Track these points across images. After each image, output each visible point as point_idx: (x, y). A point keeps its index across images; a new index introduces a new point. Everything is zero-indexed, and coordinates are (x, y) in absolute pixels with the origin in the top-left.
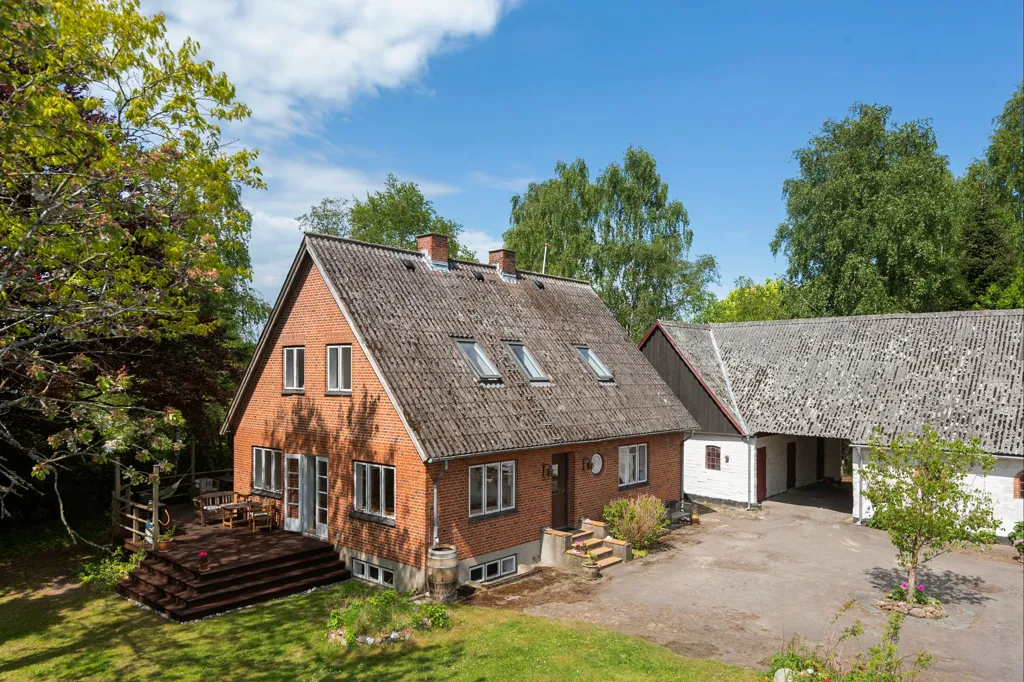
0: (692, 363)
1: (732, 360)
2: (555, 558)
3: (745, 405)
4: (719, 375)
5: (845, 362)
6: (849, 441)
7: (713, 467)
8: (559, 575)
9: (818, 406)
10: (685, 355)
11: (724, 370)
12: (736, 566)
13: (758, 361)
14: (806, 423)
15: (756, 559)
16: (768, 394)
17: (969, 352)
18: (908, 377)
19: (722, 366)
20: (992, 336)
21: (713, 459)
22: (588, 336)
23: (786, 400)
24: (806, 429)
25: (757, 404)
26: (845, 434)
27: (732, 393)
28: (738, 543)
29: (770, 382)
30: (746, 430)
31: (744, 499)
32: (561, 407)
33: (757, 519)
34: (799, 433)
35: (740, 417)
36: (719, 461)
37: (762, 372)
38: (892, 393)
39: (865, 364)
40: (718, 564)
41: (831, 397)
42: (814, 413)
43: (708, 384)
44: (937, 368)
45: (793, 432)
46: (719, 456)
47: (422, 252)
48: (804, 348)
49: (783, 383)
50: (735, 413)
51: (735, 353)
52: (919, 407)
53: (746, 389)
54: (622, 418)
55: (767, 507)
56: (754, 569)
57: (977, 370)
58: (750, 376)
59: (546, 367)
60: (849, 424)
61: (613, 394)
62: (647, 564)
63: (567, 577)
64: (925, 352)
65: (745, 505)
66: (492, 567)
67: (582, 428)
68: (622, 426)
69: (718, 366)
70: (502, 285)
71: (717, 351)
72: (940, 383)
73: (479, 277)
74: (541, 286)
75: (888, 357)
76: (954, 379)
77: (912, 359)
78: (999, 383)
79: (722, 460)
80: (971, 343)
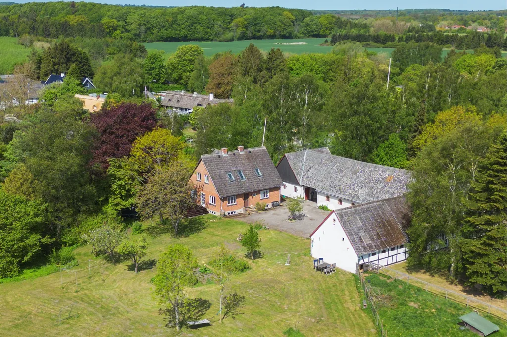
0: (292, 166)
1: (307, 163)
2: (243, 212)
3: (303, 177)
5: (326, 169)
6: (316, 190)
7: (295, 192)
8: (243, 215)
10: (290, 164)
11: (304, 166)
12: (276, 214)
13: (312, 165)
15: (281, 213)
16: (309, 175)
17: (346, 170)
18: (333, 175)
20: (351, 167)
21: (295, 190)
22: (260, 165)
23: (311, 177)
25: (306, 177)
26: (316, 188)
27: (302, 173)
29: (311, 171)
30: (300, 184)
32: (247, 185)
37: (310, 168)
38: (329, 178)
39: (329, 170)
40: (273, 214)
41: (319, 178)
42: (314, 181)
43: (294, 172)
44: (339, 173)
45: (308, 186)
47: (222, 152)
48: (321, 163)
49: (313, 172)
50: (300, 179)
51: (308, 161)
52: (331, 183)
53: (306, 172)
54: (261, 185)
56: (278, 215)
57: (344, 176)
58: (308, 169)
59: (245, 176)
61: (261, 180)
62: (260, 213)
64: (340, 169)
66: (232, 213)
67: (251, 189)
68: (261, 187)
69: (302, 165)
70: (240, 155)
71: (305, 159)
72: (337, 177)
73: (234, 155)
74: (250, 152)
75: (333, 169)
76: (340, 177)
77: (336, 170)
78: (345, 179)
79: (297, 190)
80: (347, 168)
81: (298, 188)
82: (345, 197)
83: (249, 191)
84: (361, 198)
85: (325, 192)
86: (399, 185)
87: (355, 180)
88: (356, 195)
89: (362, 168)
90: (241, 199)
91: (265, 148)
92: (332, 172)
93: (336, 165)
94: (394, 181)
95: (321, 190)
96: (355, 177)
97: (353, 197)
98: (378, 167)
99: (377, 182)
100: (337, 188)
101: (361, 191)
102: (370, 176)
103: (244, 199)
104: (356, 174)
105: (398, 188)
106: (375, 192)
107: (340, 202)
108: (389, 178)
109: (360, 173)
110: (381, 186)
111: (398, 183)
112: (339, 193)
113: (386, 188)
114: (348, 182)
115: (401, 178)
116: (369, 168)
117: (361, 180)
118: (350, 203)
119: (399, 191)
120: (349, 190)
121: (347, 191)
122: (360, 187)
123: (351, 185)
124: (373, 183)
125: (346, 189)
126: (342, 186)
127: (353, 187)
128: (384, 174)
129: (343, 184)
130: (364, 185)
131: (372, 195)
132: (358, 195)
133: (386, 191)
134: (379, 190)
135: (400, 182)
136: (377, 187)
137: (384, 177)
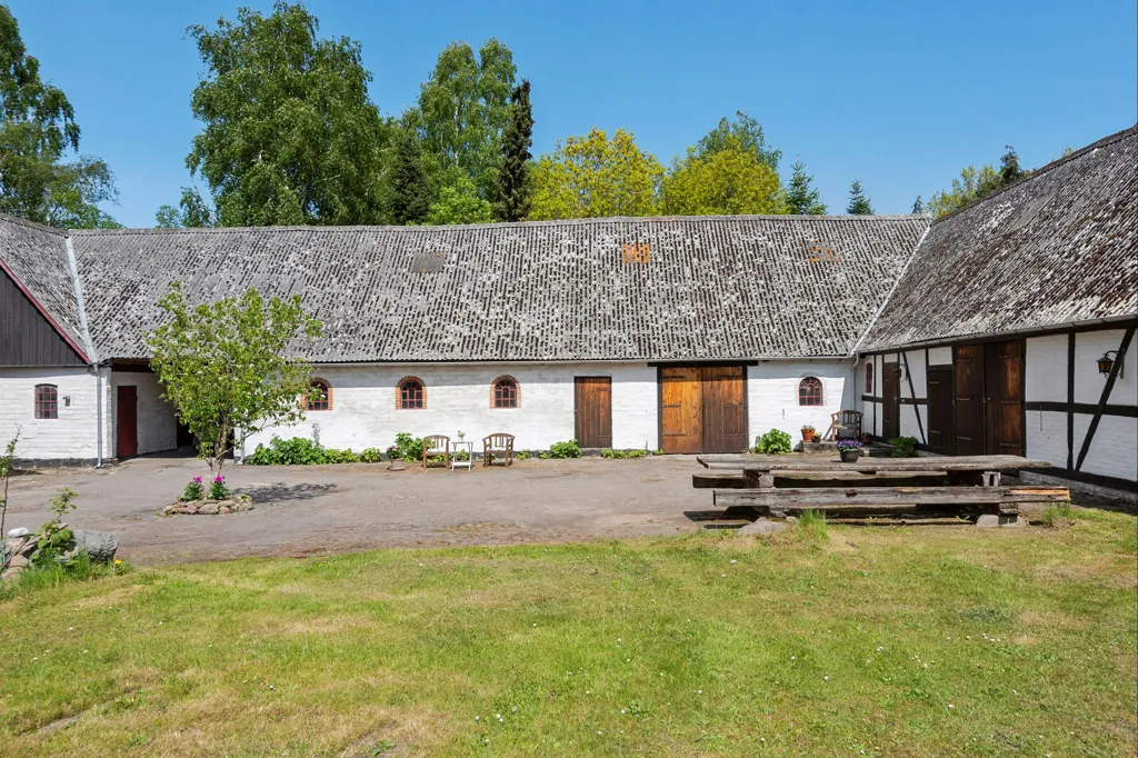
1: (92, 274)
3: (100, 327)
4: (64, 289)
5: (237, 276)
7: (47, 415)
11: (78, 285)
16: (134, 313)
17: (367, 265)
18: (304, 290)
19: (76, 281)
20: (389, 250)
21: (47, 403)
23: (158, 319)
25: (117, 325)
27: (83, 314)
29: (140, 298)
30: (93, 356)
35: (88, 341)
36: (55, 405)
37: (132, 288)
39: (260, 278)
44: (335, 280)
46: (55, 397)
48: (191, 260)
50: (82, 337)
51: (99, 266)
53: (106, 308)
57: (373, 282)
58: (114, 292)
64: (324, 265)
65: (94, 462)
71: (73, 261)
72: (335, 296)
75: (286, 270)
76: (349, 291)
77: (310, 272)
78: (391, 295)
79: (61, 402)
80: (370, 257)
81: (65, 384)
82: (449, 356)
84: (554, 341)
86: (706, 262)
87: (451, 287)
88: (516, 337)
89: (457, 244)
92: (286, 282)
93: (293, 257)
94: (666, 257)
96: (443, 279)
97: (500, 343)
98: (542, 229)
99: (580, 273)
100: (368, 330)
101: (527, 321)
102: (520, 262)
104: (435, 268)
105: (713, 273)
106: (609, 307)
107: (412, 393)
108: (632, 252)
109: (461, 263)
110: (617, 282)
111: (695, 260)
112: (400, 346)
113: (649, 283)
114: (420, 302)
115: (688, 242)
116: (493, 241)
117: (488, 283)
118: (482, 382)
119: (730, 283)
120: (453, 327)
121: (438, 331)
122: (507, 307)
123: (445, 310)
124: (564, 281)
125: (430, 325)
126: (395, 321)
127: (463, 314)
128: (593, 243)
129: (392, 311)
130: (519, 295)
131: (606, 322)
132: (523, 333)
133: (663, 295)
134: (623, 297)
135: (702, 254)
136: (599, 289)
137: (603, 252)
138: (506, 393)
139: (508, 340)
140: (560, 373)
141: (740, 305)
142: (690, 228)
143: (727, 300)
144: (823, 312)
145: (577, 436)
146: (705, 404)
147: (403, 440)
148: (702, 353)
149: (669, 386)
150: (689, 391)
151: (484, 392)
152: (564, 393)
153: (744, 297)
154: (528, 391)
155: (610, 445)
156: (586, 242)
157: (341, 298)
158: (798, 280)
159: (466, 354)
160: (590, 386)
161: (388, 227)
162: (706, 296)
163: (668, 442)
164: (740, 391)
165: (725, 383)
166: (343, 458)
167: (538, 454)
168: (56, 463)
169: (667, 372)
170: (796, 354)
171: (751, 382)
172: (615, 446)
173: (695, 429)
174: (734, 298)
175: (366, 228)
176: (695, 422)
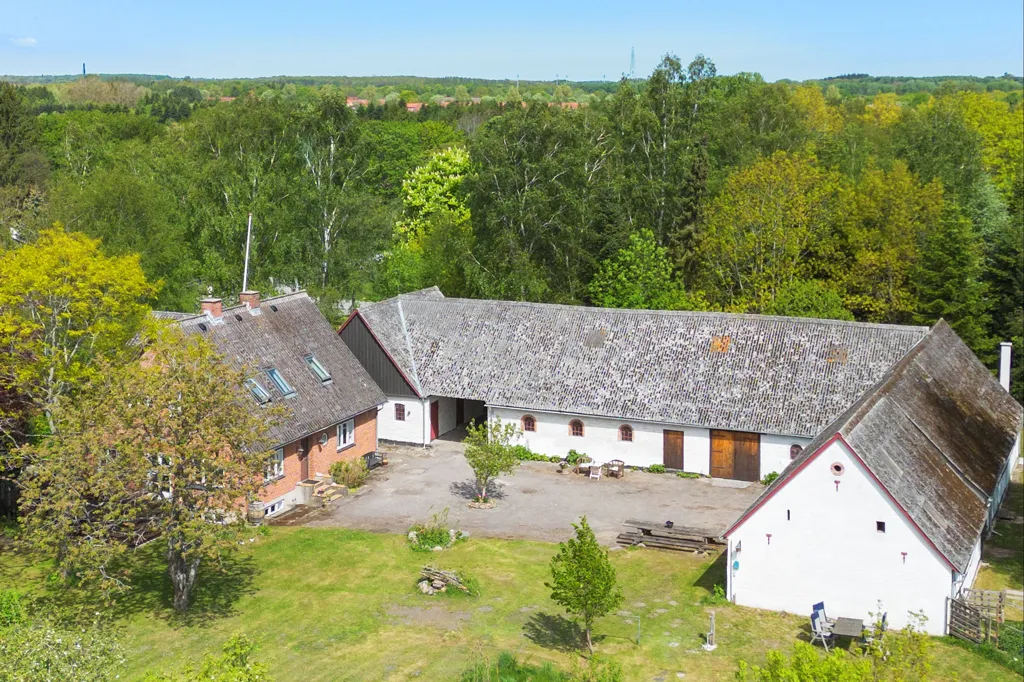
0: (384, 343)
1: (415, 331)
2: (305, 499)
3: (422, 373)
4: (404, 347)
5: (490, 340)
6: (484, 403)
7: (400, 419)
8: (310, 508)
9: (469, 375)
10: (379, 337)
11: (409, 339)
12: (407, 492)
13: (435, 335)
14: (461, 389)
15: (418, 487)
16: (439, 364)
17: (561, 338)
18: (524, 355)
19: (407, 338)
20: (575, 326)
21: (400, 413)
22: (312, 345)
23: (450, 369)
24: (460, 393)
25: (431, 372)
26: (483, 397)
27: (413, 362)
28: (411, 477)
29: (441, 353)
30: (421, 393)
31: (420, 441)
32: (304, 410)
33: (428, 456)
34: (456, 396)
35: (418, 382)
36: (404, 415)
37: (435, 345)
38: (514, 366)
39: (502, 343)
40: (397, 492)
41: (478, 368)
42: (466, 380)
43: (395, 359)
44: (542, 348)
45: (452, 395)
46: (403, 411)
47: (205, 312)
48: (465, 326)
49: (449, 356)
50: (414, 379)
51: (416, 326)
52: (527, 378)
53: (424, 358)
54: (338, 407)
55: (437, 445)
56: (415, 493)
57: (563, 352)
58: (427, 347)
59: (290, 382)
60: (486, 390)
61: (331, 390)
62: (357, 496)
63: (314, 508)
64: (538, 335)
65: (422, 445)
66: (273, 508)
67: (318, 422)
68: (339, 413)
69: (404, 338)
70: (254, 321)
71: (404, 322)
72: (541, 361)
73: (239, 318)
74: (275, 309)
75: (516, 338)
76: (549, 357)
77: (529, 341)
78: (571, 362)
79: (406, 413)
80: (564, 330)
81: (410, 405)
82: (595, 412)
83: (316, 429)
84: (654, 407)
85: (521, 404)
86: (761, 356)
87: (606, 360)
88: (634, 402)
89: (615, 324)
90: (295, 457)
91: (306, 295)
92: (516, 348)
93: (520, 328)
94: (738, 349)
95: (502, 402)
96: (602, 353)
97: (624, 407)
98: (668, 317)
99: (681, 357)
100: (556, 388)
101: (643, 391)
102: (649, 343)
103: (301, 459)
104: (599, 343)
105: (763, 365)
106: (692, 385)
107: (577, 427)
108: (718, 342)
109: (615, 341)
110: (702, 366)
111: (755, 353)
112: (571, 402)
113: (721, 369)
114: (586, 369)
115: (756, 337)
116: (637, 323)
117: (627, 359)
118: (614, 427)
119: (770, 374)
120: (602, 391)
121: (593, 393)
122: (634, 378)
123: (599, 377)
124: (671, 362)
125: (589, 388)
126: (571, 382)
127: (608, 382)
128: (697, 333)
129: (570, 375)
130: (642, 370)
131: (687, 396)
132: (638, 400)
133: (727, 379)
134: (702, 379)
135: (761, 349)
136: (690, 371)
137: (700, 342)
138: (627, 433)
139: (629, 404)
140: (656, 428)
141: (769, 392)
142: (762, 325)
143: (764, 387)
144: (816, 403)
145: (665, 462)
146: (736, 452)
147: (572, 453)
148: (733, 425)
149: (716, 442)
150: (727, 445)
151: (615, 432)
152: (658, 438)
153: (774, 388)
154: (638, 434)
155: (682, 468)
156: (692, 332)
157: (545, 362)
158: (813, 376)
159: (604, 413)
160: (671, 436)
161: (576, 307)
162: (752, 383)
163: (715, 472)
164: (756, 448)
165: (747, 444)
166: (542, 459)
167: (641, 469)
168: (403, 443)
169: (715, 433)
170: (786, 432)
171: (762, 444)
172: (685, 470)
173: (731, 465)
174: (768, 385)
175: (563, 307)
176: (730, 462)
